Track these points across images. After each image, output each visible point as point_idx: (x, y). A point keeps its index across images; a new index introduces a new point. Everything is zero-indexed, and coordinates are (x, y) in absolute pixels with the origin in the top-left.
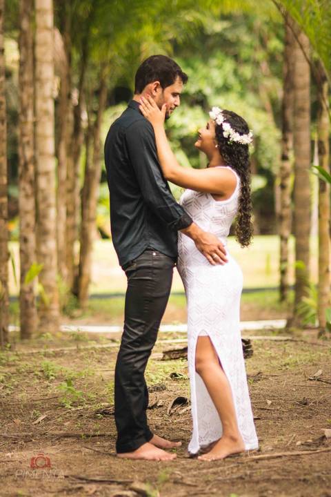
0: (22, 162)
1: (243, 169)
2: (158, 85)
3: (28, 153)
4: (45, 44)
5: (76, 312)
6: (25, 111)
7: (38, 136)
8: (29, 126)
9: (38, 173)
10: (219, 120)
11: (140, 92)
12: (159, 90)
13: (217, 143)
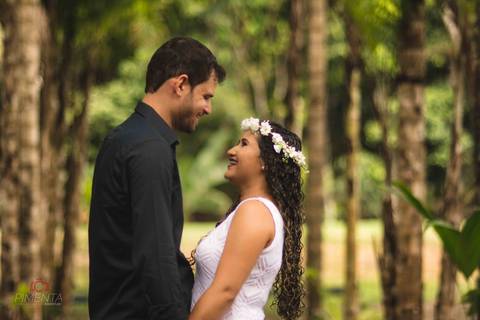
1: (293, 201)
2: (184, 79)
3: (12, 146)
4: (29, 20)
6: (9, 98)
7: (23, 126)
8: (14, 116)
9: (21, 167)
10: (266, 129)
11: (155, 90)
12: (186, 89)
13: (263, 163)
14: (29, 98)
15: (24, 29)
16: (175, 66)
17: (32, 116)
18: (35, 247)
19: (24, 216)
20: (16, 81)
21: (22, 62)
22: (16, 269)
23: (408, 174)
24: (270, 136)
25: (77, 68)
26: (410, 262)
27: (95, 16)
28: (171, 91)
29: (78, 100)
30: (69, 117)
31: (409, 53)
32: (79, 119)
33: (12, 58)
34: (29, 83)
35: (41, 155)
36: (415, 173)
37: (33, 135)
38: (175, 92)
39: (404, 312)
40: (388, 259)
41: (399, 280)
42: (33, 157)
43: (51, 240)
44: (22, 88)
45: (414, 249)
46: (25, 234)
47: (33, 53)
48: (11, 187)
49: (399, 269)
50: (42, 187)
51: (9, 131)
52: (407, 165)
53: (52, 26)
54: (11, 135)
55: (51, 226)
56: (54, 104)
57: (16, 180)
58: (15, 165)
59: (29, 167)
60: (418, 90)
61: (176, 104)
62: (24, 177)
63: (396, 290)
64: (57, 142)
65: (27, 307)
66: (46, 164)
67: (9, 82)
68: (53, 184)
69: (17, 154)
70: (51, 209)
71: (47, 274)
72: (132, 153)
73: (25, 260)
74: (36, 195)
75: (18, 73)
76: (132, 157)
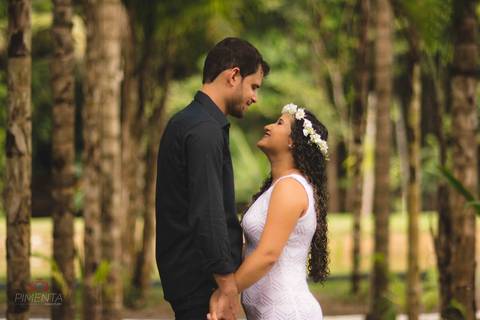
0: (87, 147)
2: (237, 71)
3: (94, 137)
4: (110, 19)
5: (138, 303)
6: (91, 91)
7: (104, 118)
8: (96, 108)
9: (103, 157)
10: (301, 114)
11: (212, 81)
12: (238, 79)
13: (291, 142)
14: (111, 92)
15: (105, 26)
16: (229, 60)
17: (113, 109)
18: (116, 233)
19: (106, 203)
20: (98, 76)
21: (104, 58)
22: (98, 251)
23: (462, 160)
24: (302, 121)
25: (156, 63)
26: (463, 242)
27: (174, 13)
28: (225, 81)
29: (158, 94)
30: (148, 110)
31: (463, 47)
32: (158, 111)
33: (94, 54)
34: (110, 77)
35: (122, 146)
36: (468, 159)
37: (114, 127)
38: (229, 82)
39: (458, 288)
40: (443, 239)
41: (453, 260)
42: (114, 147)
43: (132, 228)
44: (104, 82)
45: (467, 230)
46: (107, 220)
47: (113, 49)
48: (94, 174)
49: (453, 249)
50: (123, 177)
51: (92, 122)
52: (460, 152)
53: (132, 23)
54: (93, 126)
55: (132, 214)
56: (134, 96)
57: (98, 169)
58: (97, 154)
59: (110, 157)
60: (471, 82)
61: (229, 92)
62: (106, 166)
63: (450, 269)
64: (137, 134)
65: (109, 289)
66: (127, 155)
67: (91, 76)
68: (133, 174)
69: (99, 144)
70: (132, 198)
71: (128, 259)
72: (190, 132)
73: (107, 245)
74: (117, 184)
75: (99, 68)
76: (190, 135)
